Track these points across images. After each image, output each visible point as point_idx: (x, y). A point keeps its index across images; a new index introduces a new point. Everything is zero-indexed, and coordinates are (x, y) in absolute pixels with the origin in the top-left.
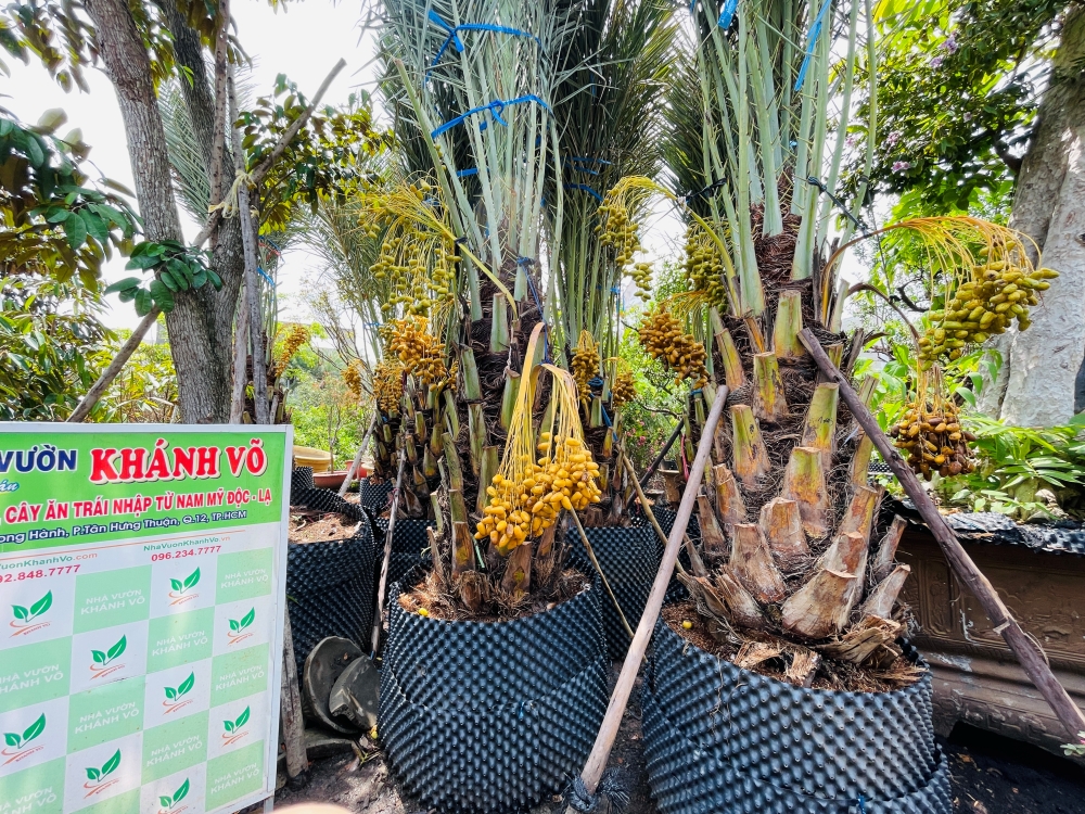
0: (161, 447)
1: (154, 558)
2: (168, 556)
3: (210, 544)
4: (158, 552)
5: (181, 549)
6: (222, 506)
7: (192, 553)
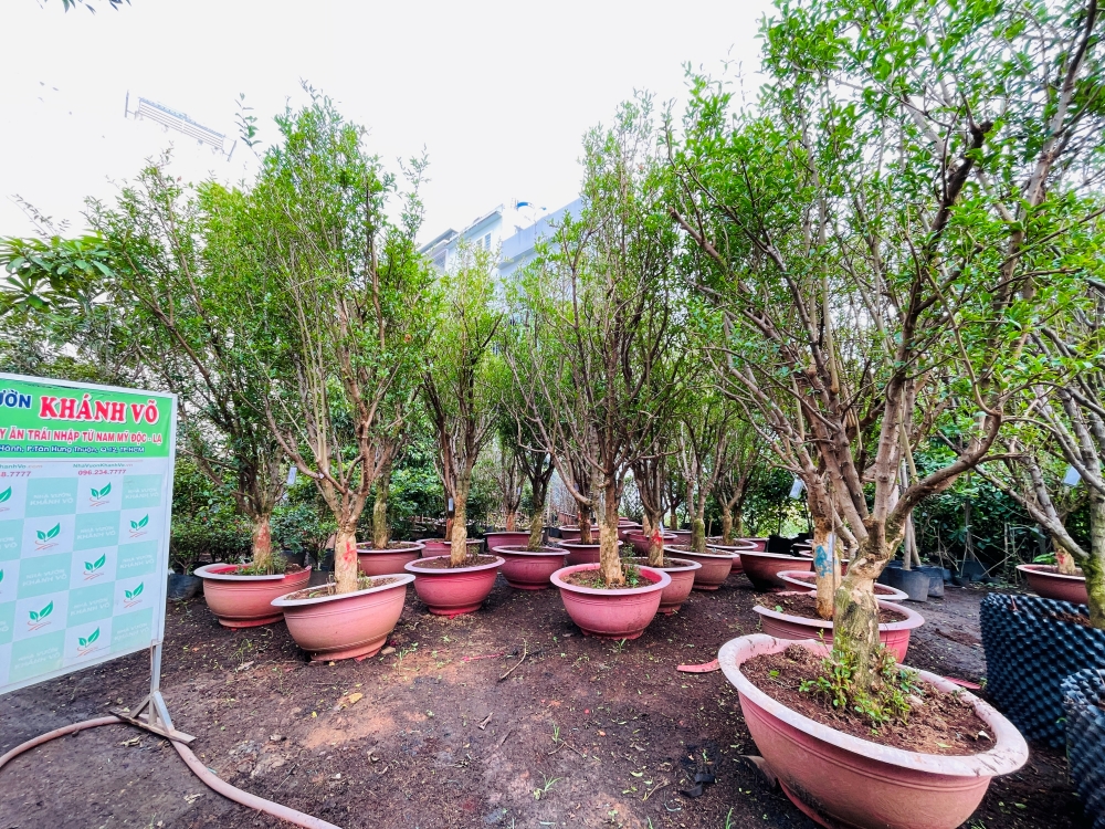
0: (87, 399)
1: (81, 473)
3: (118, 468)
4: (83, 469)
5: (98, 468)
6: (127, 443)
7: (105, 472)
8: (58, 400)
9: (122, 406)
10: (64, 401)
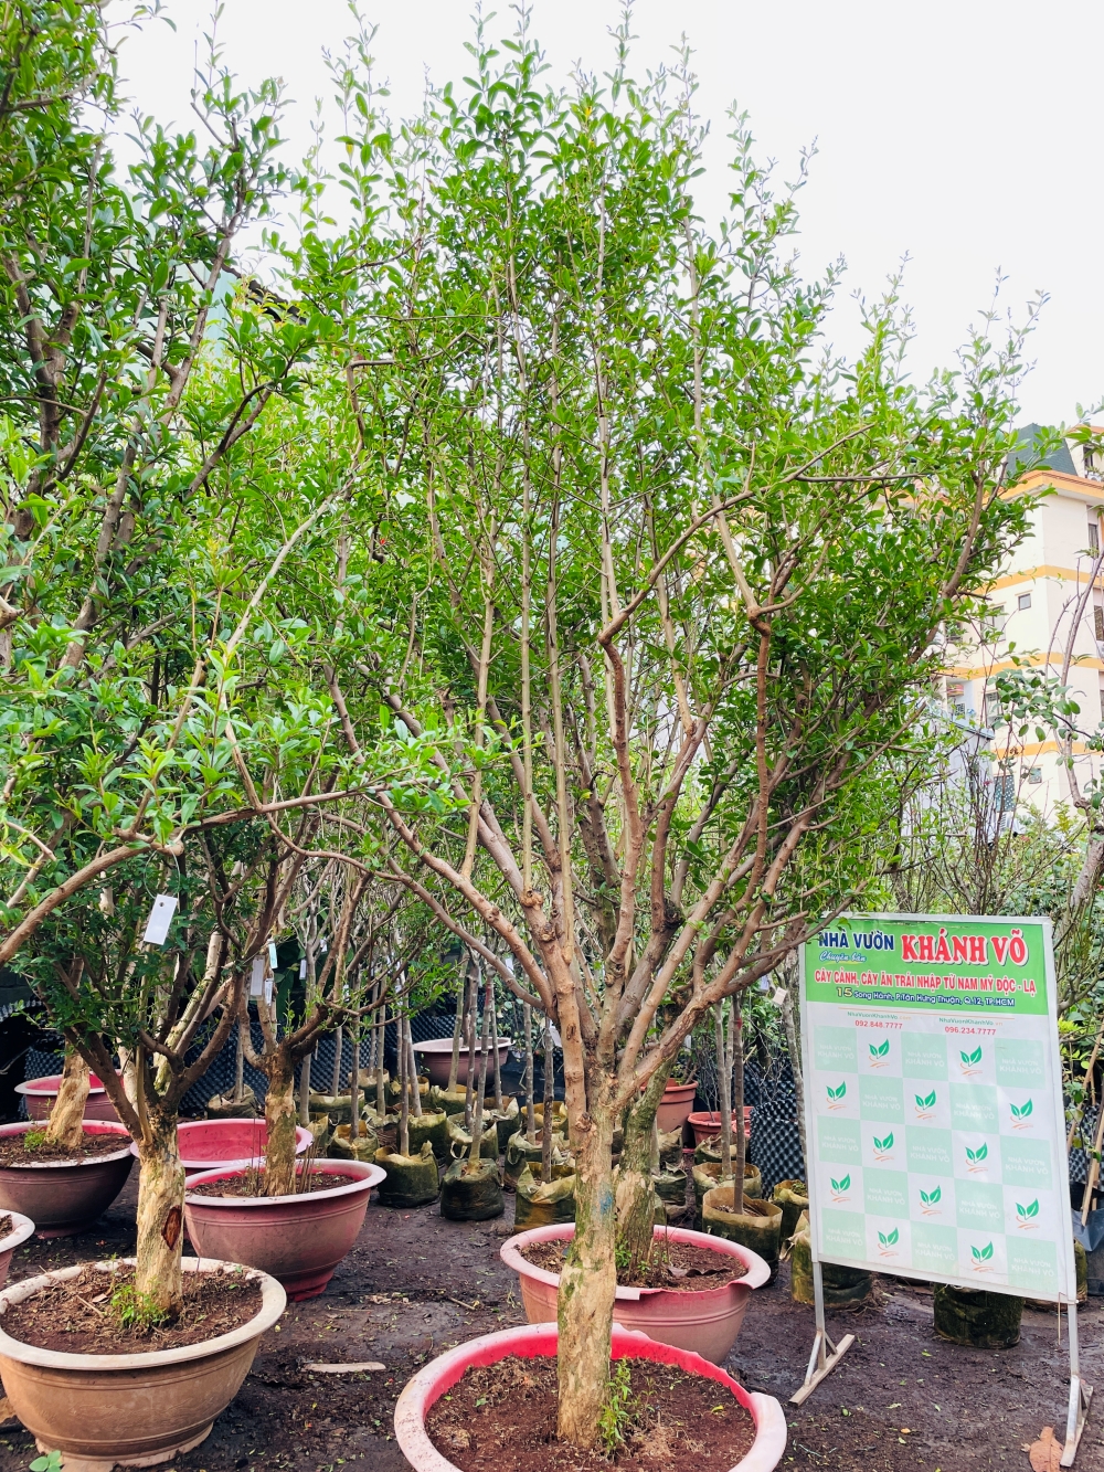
0: (944, 935)
1: (947, 1029)
2: (955, 1030)
3: (987, 1027)
4: (949, 1025)
5: (964, 1025)
6: (992, 992)
7: (973, 1031)
8: (917, 939)
9: (981, 940)
10: (922, 939)
